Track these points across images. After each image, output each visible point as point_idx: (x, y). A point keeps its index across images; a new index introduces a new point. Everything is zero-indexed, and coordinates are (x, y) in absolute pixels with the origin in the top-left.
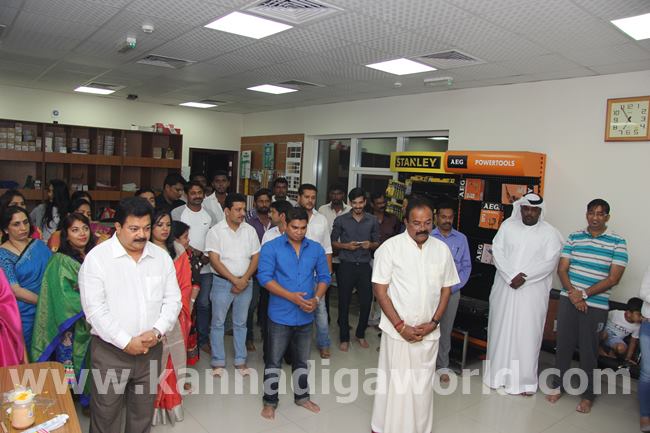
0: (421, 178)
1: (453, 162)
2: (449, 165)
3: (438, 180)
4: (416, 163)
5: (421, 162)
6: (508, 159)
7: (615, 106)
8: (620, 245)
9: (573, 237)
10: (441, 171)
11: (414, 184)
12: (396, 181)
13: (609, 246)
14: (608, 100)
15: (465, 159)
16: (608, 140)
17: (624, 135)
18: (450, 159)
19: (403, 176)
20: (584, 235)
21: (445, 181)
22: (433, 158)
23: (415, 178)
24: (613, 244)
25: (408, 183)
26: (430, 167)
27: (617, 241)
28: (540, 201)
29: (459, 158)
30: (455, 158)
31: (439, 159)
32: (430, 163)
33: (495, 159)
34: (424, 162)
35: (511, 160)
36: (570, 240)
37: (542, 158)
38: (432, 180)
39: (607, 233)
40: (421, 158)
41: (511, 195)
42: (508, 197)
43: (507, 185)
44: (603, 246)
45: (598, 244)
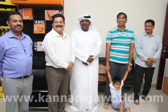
39: (127, 29)
41: (50, 16)
42: (49, 17)
43: (48, 11)
44: (127, 35)
45: (125, 34)
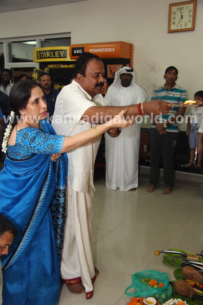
0: (55, 66)
1: (75, 52)
2: (73, 54)
3: (66, 66)
4: (51, 55)
5: (54, 55)
6: (110, 47)
7: (174, 9)
8: (184, 94)
9: (156, 91)
10: (68, 59)
11: (51, 70)
12: (39, 69)
13: (177, 95)
14: (170, 4)
15: (82, 49)
16: (171, 32)
17: (179, 28)
18: (73, 49)
19: (43, 65)
20: (163, 90)
21: (71, 66)
22: (62, 51)
23: (51, 66)
24: (179, 93)
25: (46, 70)
26: (60, 57)
27: (181, 91)
28: (132, 70)
29: (79, 49)
30: (76, 49)
31: (66, 51)
32: (60, 55)
33: (102, 48)
34: (56, 54)
35: (112, 47)
36: (154, 93)
37: (131, 46)
38: (62, 66)
39: (176, 87)
40: (54, 51)
41: (113, 72)
42: (111, 73)
43: (110, 65)
44: (174, 95)
45: (172, 94)
